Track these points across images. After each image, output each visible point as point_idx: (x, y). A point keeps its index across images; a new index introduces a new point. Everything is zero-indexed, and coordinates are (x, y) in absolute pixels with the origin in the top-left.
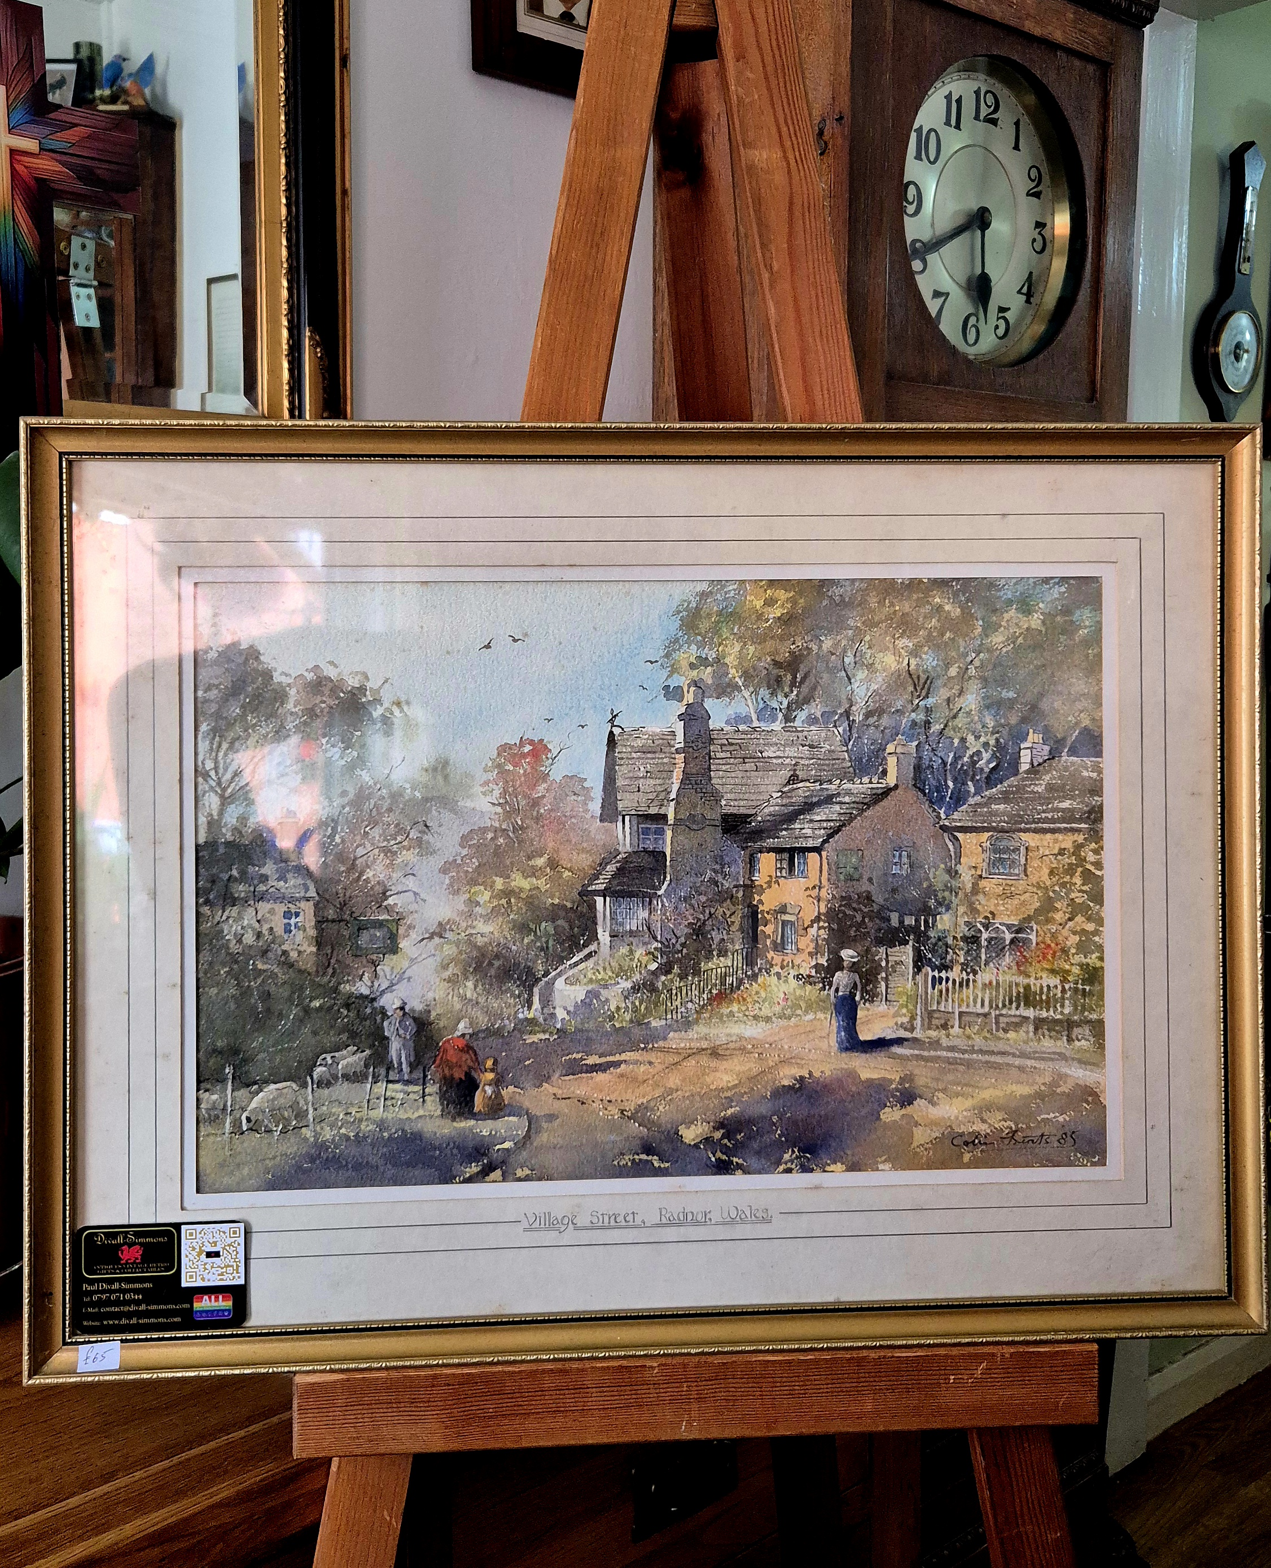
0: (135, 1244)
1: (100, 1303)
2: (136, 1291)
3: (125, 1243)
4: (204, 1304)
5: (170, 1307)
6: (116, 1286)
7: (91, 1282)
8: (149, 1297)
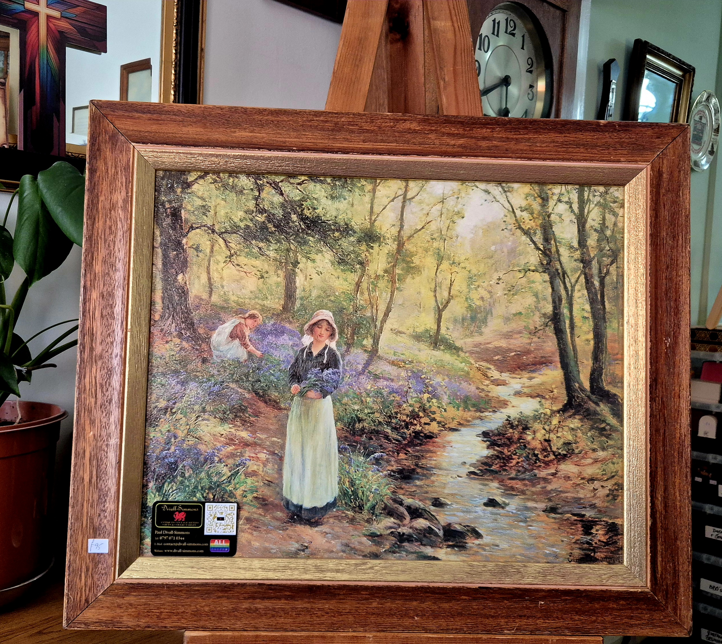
0: (181, 511)
1: (163, 541)
2: (181, 536)
3: (177, 511)
4: (216, 544)
5: (198, 544)
6: (172, 532)
7: (159, 530)
8: (188, 539)
